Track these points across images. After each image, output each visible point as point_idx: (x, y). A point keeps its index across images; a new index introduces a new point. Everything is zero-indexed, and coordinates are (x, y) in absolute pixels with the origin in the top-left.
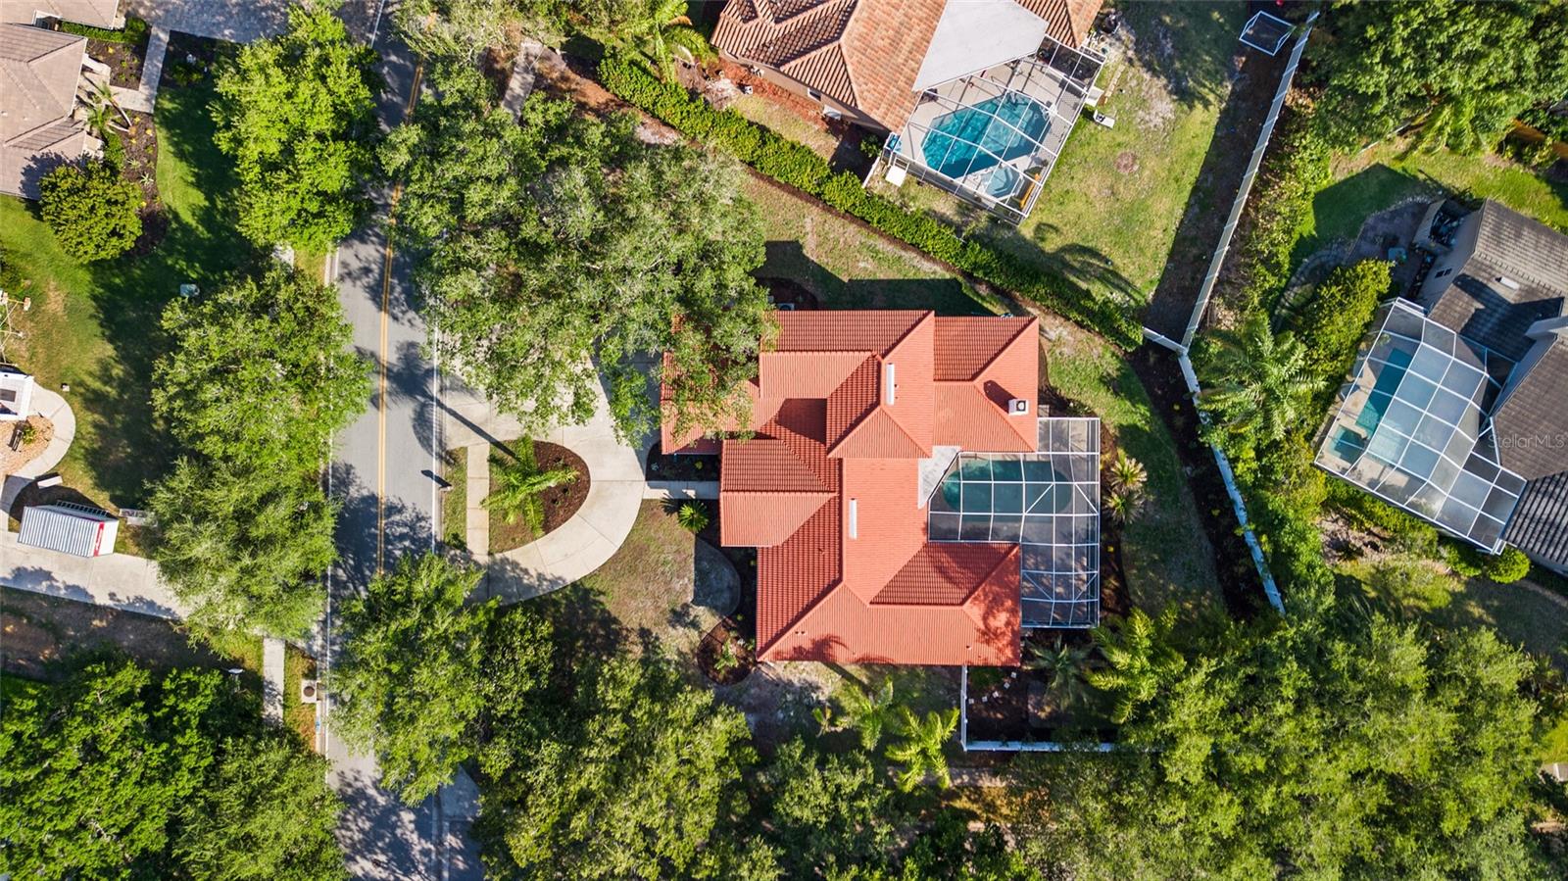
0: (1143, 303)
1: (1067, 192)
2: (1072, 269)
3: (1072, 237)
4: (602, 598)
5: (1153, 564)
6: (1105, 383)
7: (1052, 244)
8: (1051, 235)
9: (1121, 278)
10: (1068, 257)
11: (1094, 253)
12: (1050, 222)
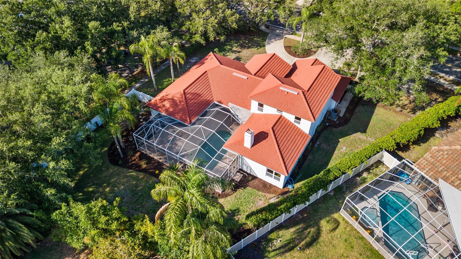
0: (267, 254)
1: (352, 247)
2: (305, 229)
3: (324, 236)
4: (256, 49)
5: (136, 186)
6: (235, 210)
7: (325, 225)
8: (329, 227)
9: (287, 251)
10: (313, 230)
11: (309, 245)
12: (337, 230)
